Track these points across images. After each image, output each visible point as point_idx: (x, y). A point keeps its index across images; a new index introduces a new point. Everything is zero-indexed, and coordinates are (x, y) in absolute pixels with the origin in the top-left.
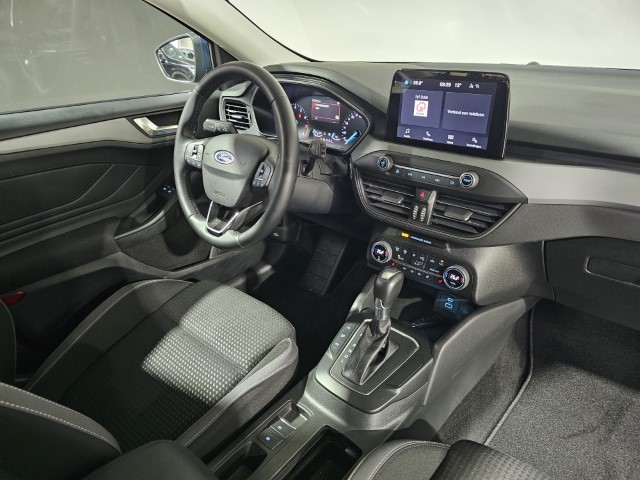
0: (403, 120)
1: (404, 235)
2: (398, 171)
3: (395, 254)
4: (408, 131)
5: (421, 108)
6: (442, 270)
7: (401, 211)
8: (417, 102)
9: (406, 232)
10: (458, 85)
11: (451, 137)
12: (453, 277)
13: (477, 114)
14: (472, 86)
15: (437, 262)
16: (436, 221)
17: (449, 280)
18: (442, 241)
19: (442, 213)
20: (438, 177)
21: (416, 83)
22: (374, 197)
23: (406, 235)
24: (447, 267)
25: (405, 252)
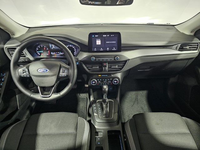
0: (93, 46)
1: (99, 76)
2: (97, 60)
3: (98, 81)
4: (95, 49)
5: (99, 42)
6: (112, 81)
7: (99, 70)
8: (97, 41)
9: (100, 75)
10: (108, 36)
11: (108, 48)
12: (115, 81)
13: (114, 42)
14: (112, 36)
15: (110, 79)
16: (109, 70)
17: (114, 83)
18: (110, 74)
19: (111, 67)
20: (109, 59)
21: (96, 36)
22: (90, 68)
23: (100, 76)
24: (113, 80)
25: (101, 80)
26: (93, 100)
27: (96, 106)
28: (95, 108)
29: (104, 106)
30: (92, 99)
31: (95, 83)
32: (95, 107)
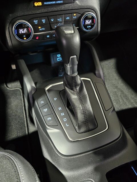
3: (35, 28)
12: (87, 22)
17: (85, 26)
24: (80, 17)
25: (44, 21)
26: (32, 88)
27: (48, 104)
28: (46, 110)
29: (74, 97)
30: (29, 85)
31: (28, 35)
32: (44, 106)
